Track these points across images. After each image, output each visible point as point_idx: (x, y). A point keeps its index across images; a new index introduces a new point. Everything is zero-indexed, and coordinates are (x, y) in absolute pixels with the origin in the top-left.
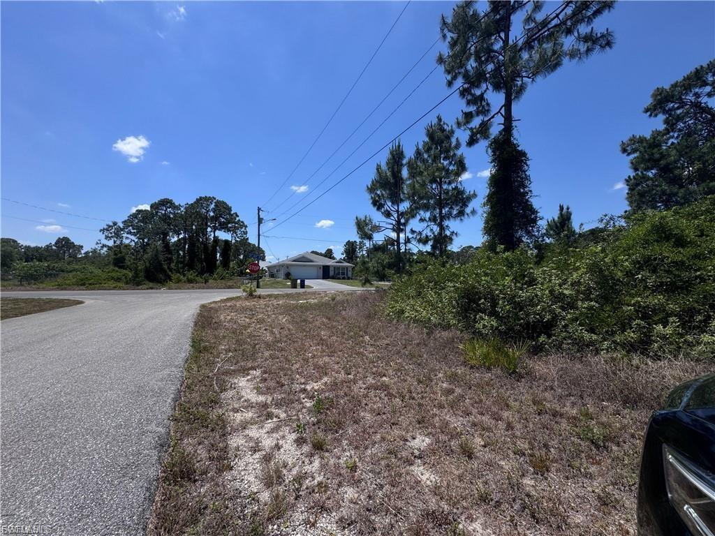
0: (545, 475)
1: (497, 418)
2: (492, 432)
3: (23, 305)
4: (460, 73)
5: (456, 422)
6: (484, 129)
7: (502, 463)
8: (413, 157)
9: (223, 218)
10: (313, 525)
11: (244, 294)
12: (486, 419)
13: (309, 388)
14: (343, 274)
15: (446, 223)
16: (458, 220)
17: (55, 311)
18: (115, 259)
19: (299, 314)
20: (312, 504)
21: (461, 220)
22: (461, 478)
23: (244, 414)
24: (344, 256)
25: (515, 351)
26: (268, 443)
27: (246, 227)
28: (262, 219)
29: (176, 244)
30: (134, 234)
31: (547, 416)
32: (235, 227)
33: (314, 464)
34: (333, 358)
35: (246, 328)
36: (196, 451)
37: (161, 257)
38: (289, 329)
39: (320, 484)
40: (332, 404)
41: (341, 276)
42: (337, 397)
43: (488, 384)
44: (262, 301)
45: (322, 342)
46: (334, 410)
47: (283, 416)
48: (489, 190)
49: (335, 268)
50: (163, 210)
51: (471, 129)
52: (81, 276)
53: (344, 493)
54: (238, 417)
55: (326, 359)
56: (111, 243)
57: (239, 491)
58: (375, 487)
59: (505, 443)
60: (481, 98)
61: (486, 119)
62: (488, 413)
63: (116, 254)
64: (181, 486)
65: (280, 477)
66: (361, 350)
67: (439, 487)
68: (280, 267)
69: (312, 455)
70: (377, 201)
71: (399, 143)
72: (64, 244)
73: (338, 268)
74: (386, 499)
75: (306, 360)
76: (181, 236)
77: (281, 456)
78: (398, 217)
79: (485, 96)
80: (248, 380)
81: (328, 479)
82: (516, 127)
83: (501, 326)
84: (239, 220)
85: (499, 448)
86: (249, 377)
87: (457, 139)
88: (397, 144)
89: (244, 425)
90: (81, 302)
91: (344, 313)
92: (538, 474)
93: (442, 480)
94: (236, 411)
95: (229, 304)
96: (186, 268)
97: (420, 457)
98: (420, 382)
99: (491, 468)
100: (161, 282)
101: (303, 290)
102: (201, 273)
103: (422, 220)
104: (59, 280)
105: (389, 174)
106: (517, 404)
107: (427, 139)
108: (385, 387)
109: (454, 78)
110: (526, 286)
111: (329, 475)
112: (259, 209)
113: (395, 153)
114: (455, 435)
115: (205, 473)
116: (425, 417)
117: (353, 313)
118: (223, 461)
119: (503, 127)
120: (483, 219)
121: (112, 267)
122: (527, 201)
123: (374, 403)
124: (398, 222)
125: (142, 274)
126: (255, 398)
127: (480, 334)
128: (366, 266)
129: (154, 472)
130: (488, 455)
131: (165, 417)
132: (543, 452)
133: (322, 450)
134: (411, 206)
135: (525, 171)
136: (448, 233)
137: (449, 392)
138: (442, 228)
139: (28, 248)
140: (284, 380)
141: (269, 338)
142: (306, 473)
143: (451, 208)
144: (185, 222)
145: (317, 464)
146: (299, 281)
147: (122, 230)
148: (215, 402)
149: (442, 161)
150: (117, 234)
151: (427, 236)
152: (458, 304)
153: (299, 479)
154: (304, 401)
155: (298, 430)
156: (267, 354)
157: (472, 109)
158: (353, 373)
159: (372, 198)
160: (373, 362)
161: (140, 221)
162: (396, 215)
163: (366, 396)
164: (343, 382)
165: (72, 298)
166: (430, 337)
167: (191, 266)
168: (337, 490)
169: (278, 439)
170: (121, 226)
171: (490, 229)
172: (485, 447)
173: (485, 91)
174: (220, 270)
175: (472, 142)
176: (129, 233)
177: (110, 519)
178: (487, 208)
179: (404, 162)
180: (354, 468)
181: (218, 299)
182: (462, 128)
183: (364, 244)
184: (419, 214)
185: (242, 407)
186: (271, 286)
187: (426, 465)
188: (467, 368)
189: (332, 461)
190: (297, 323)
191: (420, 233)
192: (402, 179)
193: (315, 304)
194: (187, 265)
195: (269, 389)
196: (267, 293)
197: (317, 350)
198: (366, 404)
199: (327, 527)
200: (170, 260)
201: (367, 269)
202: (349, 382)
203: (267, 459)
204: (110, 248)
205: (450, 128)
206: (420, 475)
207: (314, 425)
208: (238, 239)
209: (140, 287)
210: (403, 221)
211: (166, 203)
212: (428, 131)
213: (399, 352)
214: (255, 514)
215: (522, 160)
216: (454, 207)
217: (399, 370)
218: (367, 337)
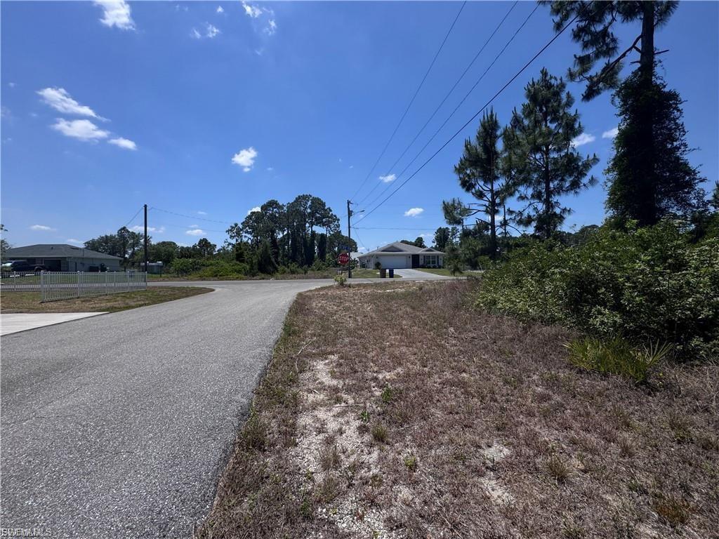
0: (679, 527)
1: (610, 439)
2: (599, 455)
3: (177, 292)
4: (573, 9)
5: (548, 436)
6: (609, 74)
7: (608, 497)
8: (509, 126)
9: (318, 213)
10: (361, 518)
11: (336, 283)
12: (593, 439)
13: (380, 376)
14: (434, 262)
15: (554, 199)
16: (571, 194)
17: (196, 296)
18: (237, 254)
19: (384, 303)
20: (363, 496)
21: (576, 192)
22: (543, 504)
23: (316, 396)
24: (436, 244)
25: (645, 357)
26: (332, 426)
27: (339, 220)
28: (352, 211)
29: (282, 240)
30: (250, 233)
31: (693, 447)
32: (329, 221)
33: (372, 455)
34: (411, 349)
35: (332, 314)
36: (269, 424)
37: (270, 252)
38: (372, 318)
39: (375, 477)
40: (401, 395)
41: (431, 265)
42: (407, 389)
43: (600, 394)
44: (351, 290)
45: (402, 331)
46: (402, 403)
47: (351, 401)
48: (615, 151)
49: (424, 257)
50: (270, 210)
51: (591, 78)
52: (214, 268)
53: (398, 492)
54: (311, 397)
55: (404, 349)
56: (234, 241)
57: (298, 468)
58: (434, 492)
59: (617, 472)
60: (605, 33)
61: (613, 60)
62: (595, 431)
63: (237, 251)
64: (252, 453)
65: (337, 462)
66: (443, 342)
67: (512, 510)
68: (370, 257)
69: (371, 446)
70: (467, 181)
71: (492, 112)
72: (204, 243)
73: (428, 257)
74: (444, 509)
75: (383, 349)
76: (285, 233)
77: (341, 442)
78: (492, 197)
79: (610, 30)
80: (325, 364)
81: (384, 473)
82: (660, 62)
83: (628, 323)
84: (332, 214)
85: (607, 478)
86: (327, 361)
87: (568, 94)
88: (489, 114)
89: (315, 406)
90: (213, 290)
91: (429, 303)
92: (665, 523)
93: (518, 502)
94: (310, 391)
95: (321, 293)
96: (290, 261)
97: (492, 470)
98: (506, 382)
99: (590, 501)
100: (270, 274)
101: (392, 279)
102: (301, 266)
103: (522, 198)
104: (201, 272)
105: (480, 149)
106: (644, 424)
107: (527, 102)
108: (462, 384)
109: (565, 18)
110: (668, 271)
111: (385, 469)
112: (349, 203)
113: (487, 124)
114: (544, 450)
115: (273, 445)
116: (507, 424)
117: (440, 303)
118: (290, 436)
119: (639, 65)
120: (606, 189)
121: (235, 261)
122: (678, 159)
123: (448, 401)
124: (493, 203)
125: (256, 267)
126: (327, 380)
127: (596, 331)
128: (455, 253)
129: (231, 436)
130: (586, 484)
131: (250, 389)
132: (678, 495)
133: (383, 442)
134: (507, 183)
135: (674, 120)
136: (558, 211)
137: (543, 398)
138: (549, 205)
139: (182, 248)
140: (358, 367)
141: (352, 325)
142: (363, 463)
143: (563, 180)
144: (288, 219)
145: (375, 455)
146: (388, 271)
147: (241, 230)
148: (293, 381)
149: (548, 124)
150: (238, 234)
151: (529, 217)
152: (566, 294)
153: (355, 468)
154: (373, 389)
155: (362, 418)
156: (347, 340)
157: (591, 51)
158: (429, 366)
159: (461, 179)
160: (454, 356)
161: (254, 222)
162: (489, 196)
163: (439, 391)
164: (416, 374)
165: (208, 287)
166: (526, 333)
167: (294, 259)
168: (391, 487)
169: (342, 424)
170: (241, 226)
171: (617, 201)
172: (586, 472)
173: (610, 24)
174: (318, 261)
175: (590, 94)
176: (247, 232)
177: (191, 471)
178: (613, 175)
179: (498, 133)
180: (413, 467)
181: (313, 288)
182: (578, 80)
183: (457, 231)
184: (519, 192)
185: (316, 389)
186: (362, 276)
187: (500, 480)
188: (574, 372)
189: (391, 456)
190: (381, 312)
191: (521, 213)
192: (496, 153)
193: (402, 293)
194: (291, 258)
195: (343, 374)
196: (356, 283)
197: (395, 340)
198: (438, 401)
199: (374, 523)
200: (277, 254)
201: (457, 257)
202: (424, 375)
203: (329, 441)
204: (234, 246)
205: (559, 81)
206: (490, 490)
207: (379, 415)
208: (331, 233)
209: (255, 278)
210: (498, 201)
211: (272, 204)
212: (529, 91)
213: (486, 347)
214: (309, 493)
215: (671, 105)
216: (566, 178)
217: (482, 367)
218: (452, 329)
